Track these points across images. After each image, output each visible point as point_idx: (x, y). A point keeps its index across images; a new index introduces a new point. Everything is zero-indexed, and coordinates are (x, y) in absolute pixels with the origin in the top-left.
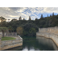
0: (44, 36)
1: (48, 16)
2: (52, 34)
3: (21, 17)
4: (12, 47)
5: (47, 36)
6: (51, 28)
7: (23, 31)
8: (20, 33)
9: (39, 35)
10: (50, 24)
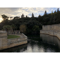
0: (48, 34)
1: (52, 12)
4: (17, 45)
5: (52, 34)
6: (56, 25)
8: (23, 31)
9: (43, 33)
10: (54, 21)
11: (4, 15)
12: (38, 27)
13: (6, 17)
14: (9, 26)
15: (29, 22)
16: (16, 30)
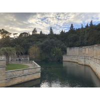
0: (76, 61)
1: (82, 26)
2: (89, 58)
3: (35, 29)
4: (23, 81)
5: (82, 62)
6: (88, 47)
7: (41, 54)
9: (68, 60)
10: (85, 41)
11: (3, 30)
12: (60, 49)
13: (7, 32)
14: (11, 48)
15: (45, 42)
16: (22, 54)
